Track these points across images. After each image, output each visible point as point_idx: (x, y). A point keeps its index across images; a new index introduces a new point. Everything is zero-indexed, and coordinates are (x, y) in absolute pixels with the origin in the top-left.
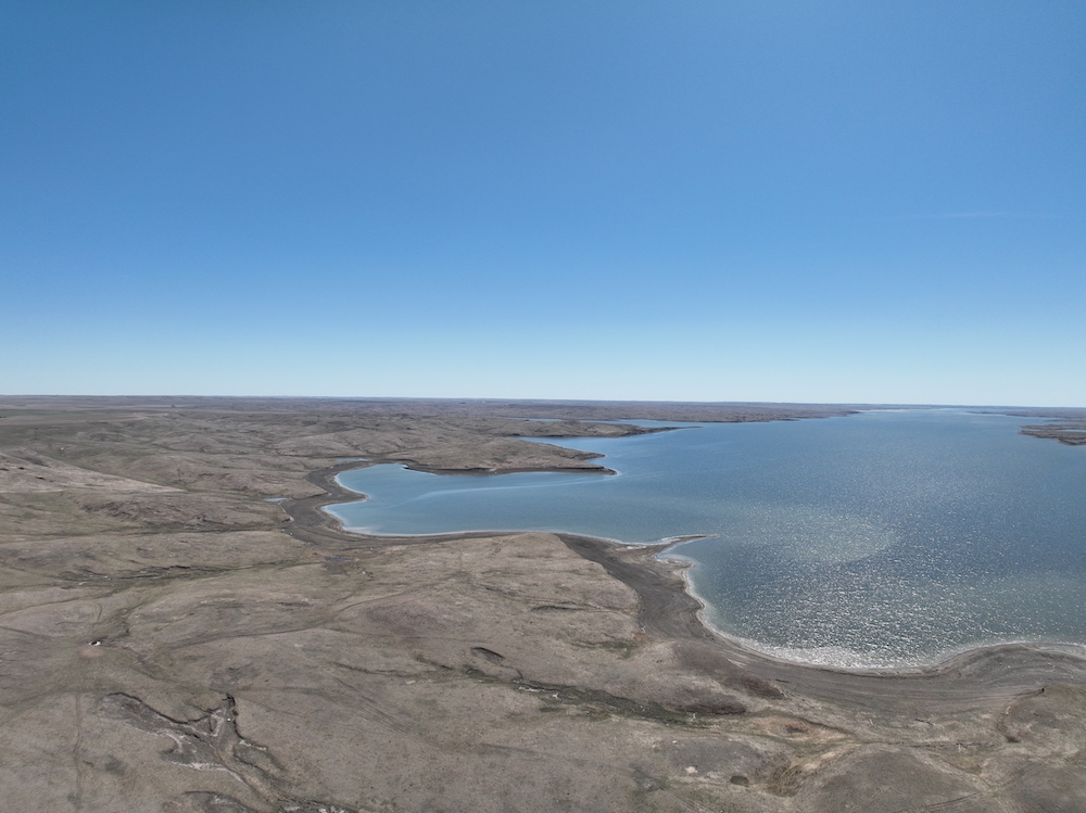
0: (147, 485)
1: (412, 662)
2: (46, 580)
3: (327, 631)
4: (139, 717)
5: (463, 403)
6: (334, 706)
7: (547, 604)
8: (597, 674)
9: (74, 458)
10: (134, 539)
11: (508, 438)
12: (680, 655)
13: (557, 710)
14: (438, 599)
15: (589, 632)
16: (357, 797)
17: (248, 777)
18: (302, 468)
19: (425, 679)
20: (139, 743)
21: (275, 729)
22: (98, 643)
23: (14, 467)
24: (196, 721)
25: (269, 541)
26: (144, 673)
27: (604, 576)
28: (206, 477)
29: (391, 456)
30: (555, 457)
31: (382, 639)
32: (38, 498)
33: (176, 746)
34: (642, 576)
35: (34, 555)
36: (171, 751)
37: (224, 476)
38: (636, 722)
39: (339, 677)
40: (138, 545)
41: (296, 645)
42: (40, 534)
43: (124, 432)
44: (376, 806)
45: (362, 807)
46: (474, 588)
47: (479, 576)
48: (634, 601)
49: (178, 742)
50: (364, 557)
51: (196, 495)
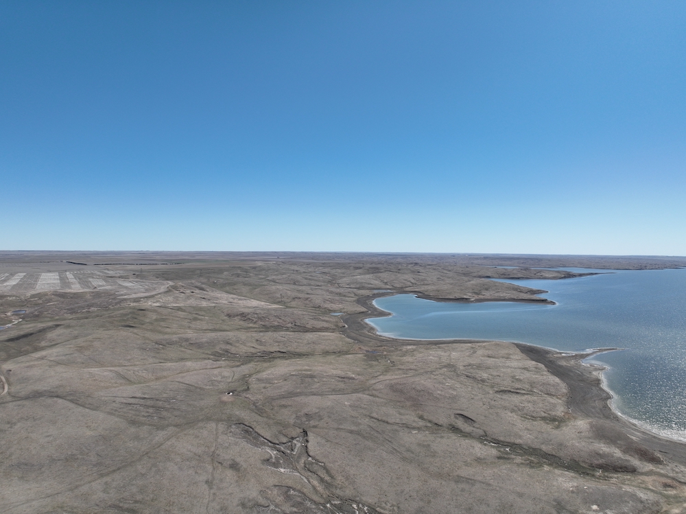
0: (263, 303)
1: (417, 419)
2: (204, 356)
3: (365, 396)
4: (251, 438)
5: (453, 256)
6: (366, 442)
7: (506, 389)
8: (536, 438)
9: (222, 287)
10: (254, 334)
11: (483, 279)
12: (594, 429)
13: (508, 459)
14: (435, 381)
15: (533, 409)
16: (376, 500)
17: (311, 480)
18: (353, 295)
19: (424, 431)
20: (250, 454)
21: (330, 453)
22: (231, 394)
23: (188, 291)
24: (284, 443)
25: (333, 339)
26: (256, 413)
27: (545, 373)
28: (296, 300)
29: (407, 289)
30: (514, 292)
31: (398, 404)
32: (201, 309)
33: (271, 457)
34: (571, 374)
35: (198, 341)
36: (268, 460)
37: (307, 299)
38: (561, 472)
39: (371, 425)
40: (257, 338)
41: (346, 403)
42: (202, 330)
43: (250, 272)
44: (387, 507)
45: (378, 506)
46: (458, 376)
47: (461, 368)
48: (565, 391)
49: (272, 455)
50: (390, 351)
51: (290, 310)
